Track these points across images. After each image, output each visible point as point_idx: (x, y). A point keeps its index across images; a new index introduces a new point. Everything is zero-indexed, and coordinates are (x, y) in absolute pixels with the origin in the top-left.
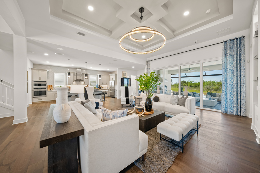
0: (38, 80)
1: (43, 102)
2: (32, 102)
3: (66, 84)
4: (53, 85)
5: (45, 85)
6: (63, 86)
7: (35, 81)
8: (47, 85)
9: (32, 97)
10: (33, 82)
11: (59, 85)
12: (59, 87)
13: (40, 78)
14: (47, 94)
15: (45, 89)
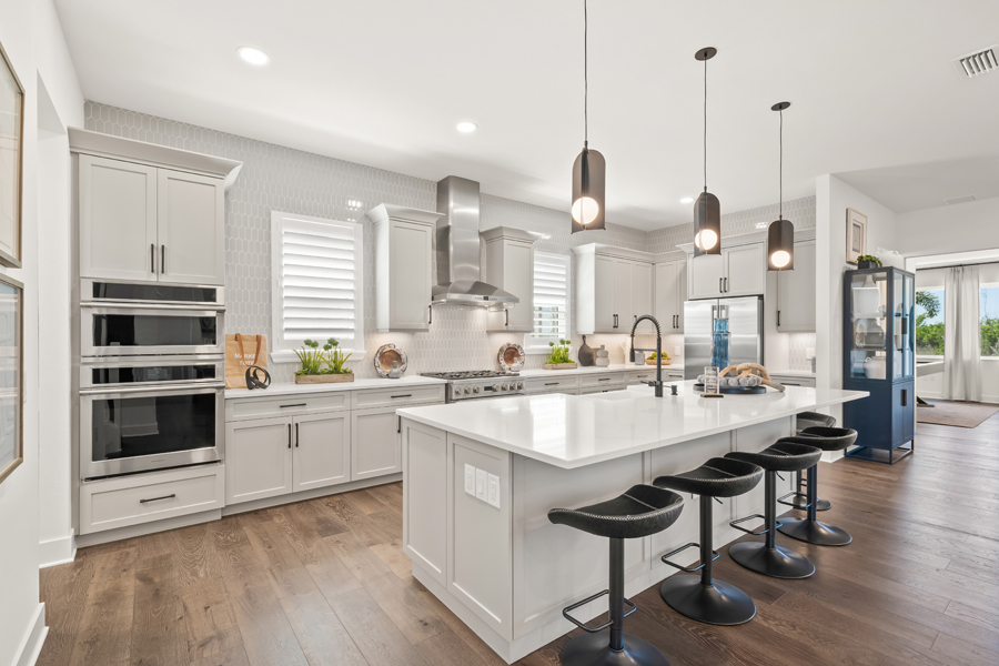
0: (142, 276)
1: (190, 531)
2: (77, 537)
3: (371, 328)
4: (265, 336)
5: (207, 330)
6: (348, 343)
7: (100, 290)
8: (225, 330)
9: (79, 479)
10: (87, 292)
11: (312, 337)
12: (320, 350)
13: (158, 256)
14: (230, 427)
15: (207, 372)
